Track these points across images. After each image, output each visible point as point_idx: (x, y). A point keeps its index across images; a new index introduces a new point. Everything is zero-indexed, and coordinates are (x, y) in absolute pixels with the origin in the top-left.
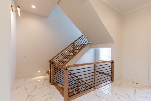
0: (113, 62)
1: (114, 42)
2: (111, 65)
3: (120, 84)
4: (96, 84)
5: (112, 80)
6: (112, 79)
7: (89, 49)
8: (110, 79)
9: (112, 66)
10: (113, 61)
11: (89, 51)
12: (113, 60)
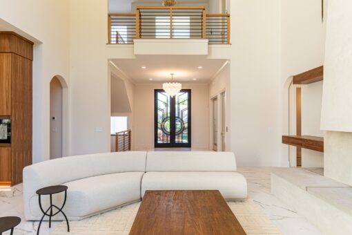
0: (130, 132)
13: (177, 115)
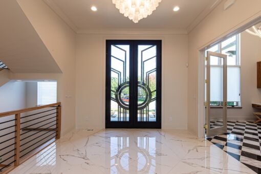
0: (59, 106)
1: (62, 72)
2: (55, 111)
3: (70, 138)
4: (19, 155)
5: (57, 137)
6: (57, 135)
7: (6, 82)
8: (55, 134)
9: (57, 112)
10: (60, 103)
11: (5, 85)
12: (59, 101)
13: (139, 80)
